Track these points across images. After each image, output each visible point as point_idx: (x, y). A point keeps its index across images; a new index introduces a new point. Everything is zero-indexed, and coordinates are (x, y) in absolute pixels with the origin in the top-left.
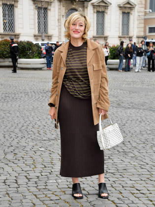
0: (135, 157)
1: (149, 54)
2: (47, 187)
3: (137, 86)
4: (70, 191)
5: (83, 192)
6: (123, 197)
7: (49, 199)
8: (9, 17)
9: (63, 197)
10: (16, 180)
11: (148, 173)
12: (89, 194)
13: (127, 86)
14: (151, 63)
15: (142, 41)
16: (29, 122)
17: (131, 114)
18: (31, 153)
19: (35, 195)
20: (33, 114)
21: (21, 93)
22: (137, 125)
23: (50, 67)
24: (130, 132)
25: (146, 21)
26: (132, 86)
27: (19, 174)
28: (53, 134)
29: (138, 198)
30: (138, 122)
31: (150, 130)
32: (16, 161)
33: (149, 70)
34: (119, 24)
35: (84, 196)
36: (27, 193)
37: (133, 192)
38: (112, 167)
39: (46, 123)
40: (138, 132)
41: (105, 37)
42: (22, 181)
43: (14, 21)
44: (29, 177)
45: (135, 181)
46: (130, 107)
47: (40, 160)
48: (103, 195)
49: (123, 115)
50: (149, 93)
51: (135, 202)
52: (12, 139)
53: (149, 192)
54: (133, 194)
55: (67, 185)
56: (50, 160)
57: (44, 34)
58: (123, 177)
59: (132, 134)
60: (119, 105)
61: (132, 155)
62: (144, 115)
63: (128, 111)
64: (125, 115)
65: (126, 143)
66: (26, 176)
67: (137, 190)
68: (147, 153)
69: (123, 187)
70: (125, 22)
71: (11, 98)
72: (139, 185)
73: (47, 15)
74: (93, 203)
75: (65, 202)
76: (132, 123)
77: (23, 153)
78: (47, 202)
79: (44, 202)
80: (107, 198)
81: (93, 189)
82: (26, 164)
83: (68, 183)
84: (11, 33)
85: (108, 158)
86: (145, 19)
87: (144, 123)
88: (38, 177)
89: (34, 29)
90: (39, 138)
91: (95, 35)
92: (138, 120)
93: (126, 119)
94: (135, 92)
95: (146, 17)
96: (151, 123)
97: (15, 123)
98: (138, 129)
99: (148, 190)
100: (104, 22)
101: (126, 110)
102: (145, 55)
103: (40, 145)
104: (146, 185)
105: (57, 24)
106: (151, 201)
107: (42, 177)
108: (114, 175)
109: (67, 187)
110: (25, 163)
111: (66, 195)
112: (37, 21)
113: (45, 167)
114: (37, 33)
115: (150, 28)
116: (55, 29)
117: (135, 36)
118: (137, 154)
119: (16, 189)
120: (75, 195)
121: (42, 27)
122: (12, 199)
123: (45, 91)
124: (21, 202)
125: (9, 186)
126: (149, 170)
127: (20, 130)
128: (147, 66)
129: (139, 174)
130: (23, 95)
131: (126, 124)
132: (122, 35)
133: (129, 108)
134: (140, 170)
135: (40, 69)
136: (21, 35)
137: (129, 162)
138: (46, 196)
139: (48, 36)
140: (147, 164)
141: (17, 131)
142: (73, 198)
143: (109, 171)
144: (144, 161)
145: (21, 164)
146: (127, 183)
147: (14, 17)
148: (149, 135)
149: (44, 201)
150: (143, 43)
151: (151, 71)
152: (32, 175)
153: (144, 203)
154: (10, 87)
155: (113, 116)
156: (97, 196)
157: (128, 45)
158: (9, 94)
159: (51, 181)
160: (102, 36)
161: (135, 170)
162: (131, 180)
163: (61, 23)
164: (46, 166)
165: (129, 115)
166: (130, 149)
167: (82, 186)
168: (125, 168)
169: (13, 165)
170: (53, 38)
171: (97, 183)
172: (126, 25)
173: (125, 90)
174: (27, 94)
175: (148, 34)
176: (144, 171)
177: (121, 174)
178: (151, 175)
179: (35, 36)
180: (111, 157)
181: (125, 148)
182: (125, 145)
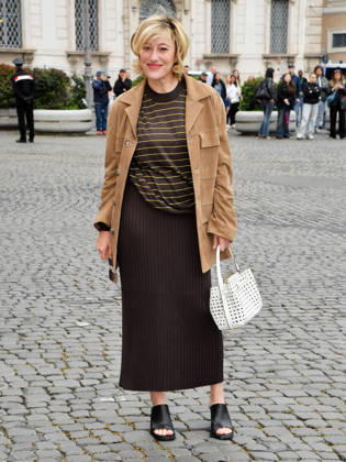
0: (296, 343)
1: (332, 97)
2: (93, 413)
3: (305, 174)
4: (146, 422)
5: (176, 424)
6: (267, 435)
7: (97, 441)
8: (9, 10)
9: (131, 437)
10: (24, 398)
11: (326, 379)
12: (189, 430)
13: (280, 173)
14: (338, 119)
15: (316, 68)
16: (54, 260)
17: (288, 240)
18: (58, 334)
19: (66, 432)
20: (63, 241)
21: (37, 190)
22: (301, 266)
23: (104, 129)
24: (285, 282)
25: (327, 18)
26: (291, 173)
27: (30, 382)
28: (108, 289)
29: (301, 437)
30: (303, 258)
31: (331, 278)
32: (23, 353)
33: (333, 135)
34: (265, 28)
35: (178, 435)
36: (47, 428)
37: (289, 423)
38: (243, 366)
39: (94, 261)
40: (304, 282)
41: (231, 58)
42: (37, 398)
43: (20, 21)
44: (52, 390)
45: (295, 398)
46: (287, 223)
47: (78, 349)
48: (220, 431)
49: (270, 244)
50: (332, 191)
51: (293, 448)
52: (15, 301)
53: (325, 424)
54: (289, 428)
55: (140, 408)
56: (102, 349)
57: (90, 52)
58: (268, 389)
59: (291, 287)
60: (261, 218)
61: (290, 337)
62: (317, 241)
63: (283, 233)
64: (276, 243)
65: (275, 309)
66: (46, 388)
67: (299, 418)
68: (322, 330)
69: (267, 412)
70: (279, 23)
71: (13, 203)
72: (302, 408)
73: (96, 7)
74: (198, 450)
75: (135, 447)
76: (289, 261)
77: (40, 332)
78: (92, 449)
79: (87, 448)
80: (229, 438)
81: (199, 416)
82: (46, 360)
83: (142, 404)
84: (13, 49)
85: (233, 344)
86: (325, 16)
87: (319, 261)
88: (73, 389)
89: (67, 38)
90: (77, 298)
91: (209, 52)
92: (304, 253)
93: (277, 252)
94: (300, 188)
95: (327, 10)
96: (333, 261)
97: (21, 262)
98: (303, 276)
99: (324, 419)
100: (228, 22)
101: (277, 231)
102: (324, 100)
103: (80, 313)
104: (320, 408)
105: (120, 27)
106: (331, 444)
107: (83, 389)
108: (247, 383)
109: (139, 412)
110: (44, 355)
111: (136, 432)
112: (73, 20)
113: (90, 366)
114: (73, 48)
115: (335, 35)
116: (115, 40)
117: (301, 56)
118: (300, 333)
119: (22, 419)
120: (157, 432)
121: (86, 33)
122: (13, 442)
123: (92, 186)
124: (34, 447)
125: (6, 410)
126: (328, 372)
127: (34, 280)
128: (328, 125)
129: (305, 380)
130: (42, 197)
131: (278, 265)
132: (271, 52)
133: (284, 225)
134: (307, 372)
135: (81, 133)
136: (38, 52)
137: (282, 354)
138: (91, 434)
139: (100, 56)
140: (324, 358)
141: (26, 280)
142: (152, 438)
143: (235, 374)
144: (317, 351)
145: (34, 359)
146: (275, 404)
147: (20, 11)
148: (330, 290)
149: (86, 445)
150: (319, 71)
151: (338, 136)
152: (60, 384)
153: (314, 451)
154: (12, 175)
155: (247, 244)
156: (206, 435)
157: (284, 76)
158: (11, 192)
159: (103, 399)
160: (226, 55)
161: (295, 373)
162: (285, 396)
163: (129, 23)
164: (92, 363)
165: (284, 241)
166: (285, 322)
167: (173, 410)
168: (271, 368)
169: (16, 361)
170: (111, 59)
171: (207, 402)
172: (279, 29)
173: (276, 184)
174: (50, 192)
175: (330, 49)
176: (316, 375)
177: (263, 381)
178: (332, 383)
179: (69, 55)
180: (242, 343)
181: (273, 320)
182: (273, 313)
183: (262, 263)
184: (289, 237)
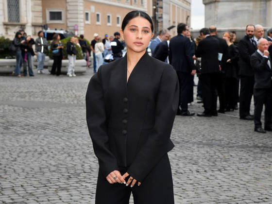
3: (36, 100)
13: (19, 99)
17: (25, 142)
22: (34, 159)
24: (23, 170)
25: (45, 2)
26: (27, 99)
30: (36, 154)
31: (55, 166)
34: (4, 5)
40: (37, 169)
46: (25, 131)
49: (14, 146)
50: (54, 110)
59: (28, 173)
62: (45, 142)
63: (22, 138)
64: (17, 145)
65: (16, 189)
68: (49, 200)
70: (13, 2)
76: (26, 156)
87: (46, 155)
92: (36, 150)
93: (18, 151)
94: (33, 108)
96: (56, 155)
98: (36, 166)
101: (18, 137)
115: (51, 13)
117: (29, 24)
131: (18, 159)
132: (10, 20)
133: (23, 134)
148: (54, 173)
150: (42, 34)
165: (22, 143)
166: (23, 197)
172: (14, 6)
173: (17, 106)
175: (48, 21)
181: (15, 196)
182: (15, 191)
183: (7, 159)
184: (26, 140)
